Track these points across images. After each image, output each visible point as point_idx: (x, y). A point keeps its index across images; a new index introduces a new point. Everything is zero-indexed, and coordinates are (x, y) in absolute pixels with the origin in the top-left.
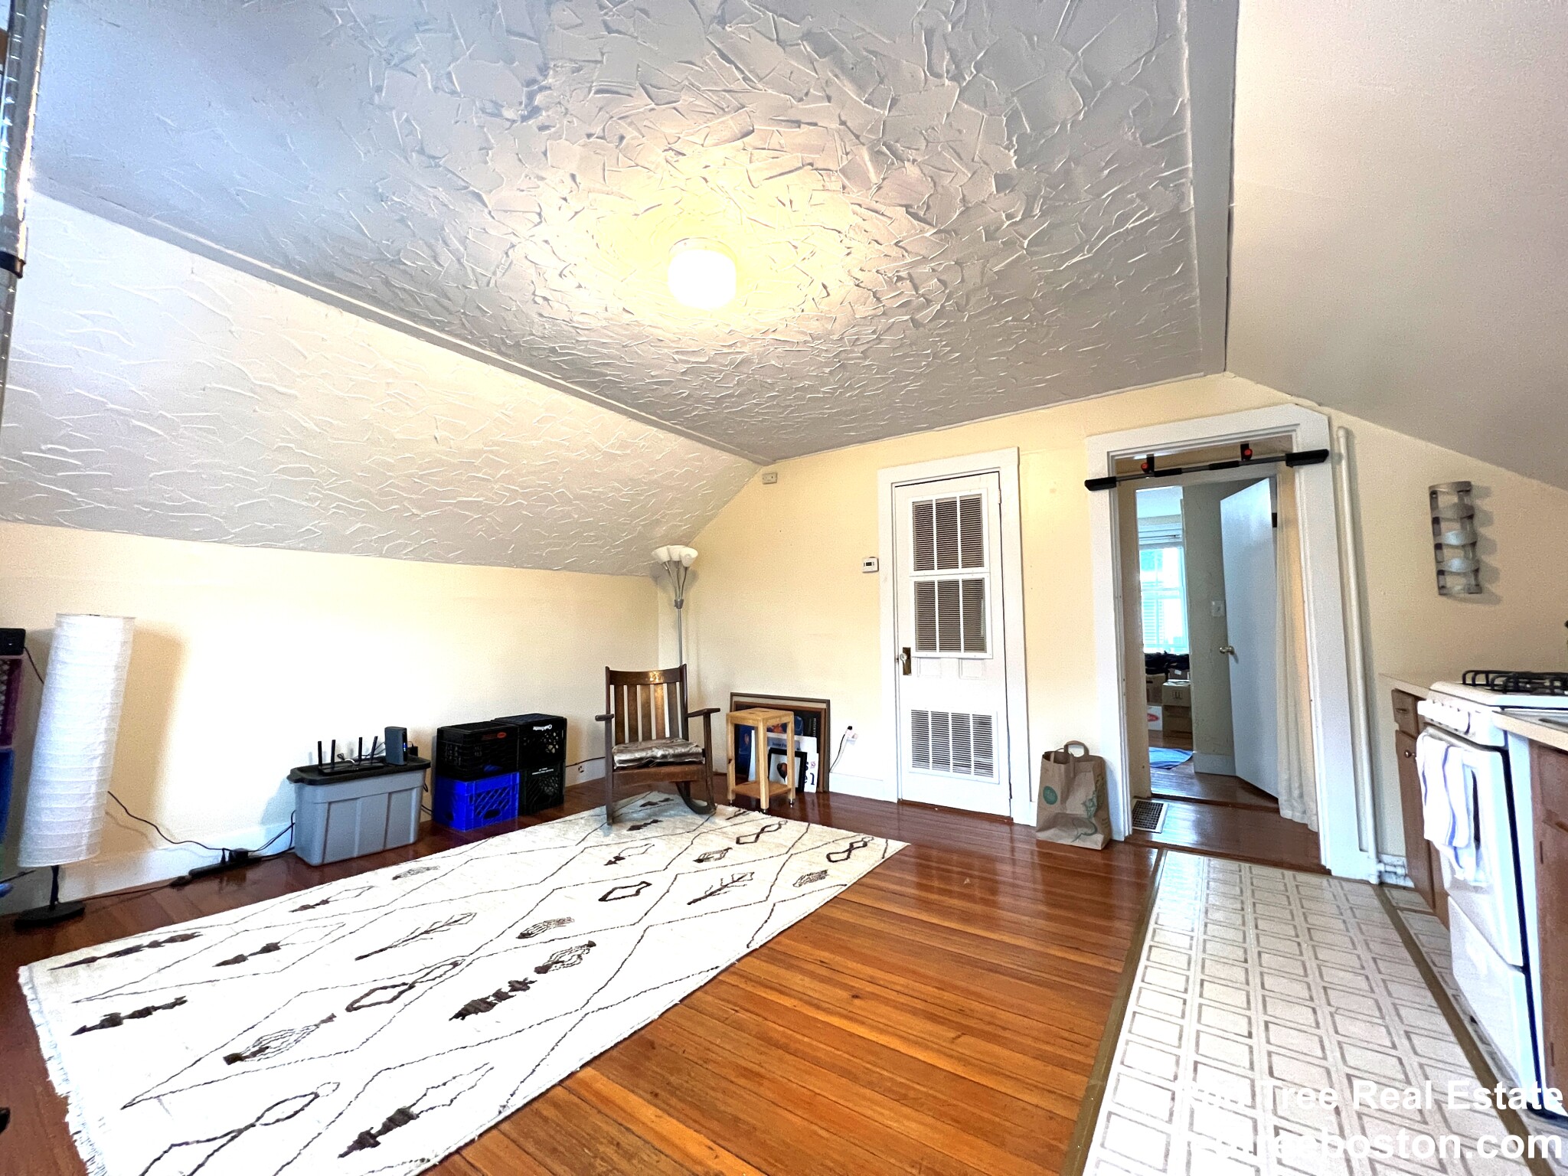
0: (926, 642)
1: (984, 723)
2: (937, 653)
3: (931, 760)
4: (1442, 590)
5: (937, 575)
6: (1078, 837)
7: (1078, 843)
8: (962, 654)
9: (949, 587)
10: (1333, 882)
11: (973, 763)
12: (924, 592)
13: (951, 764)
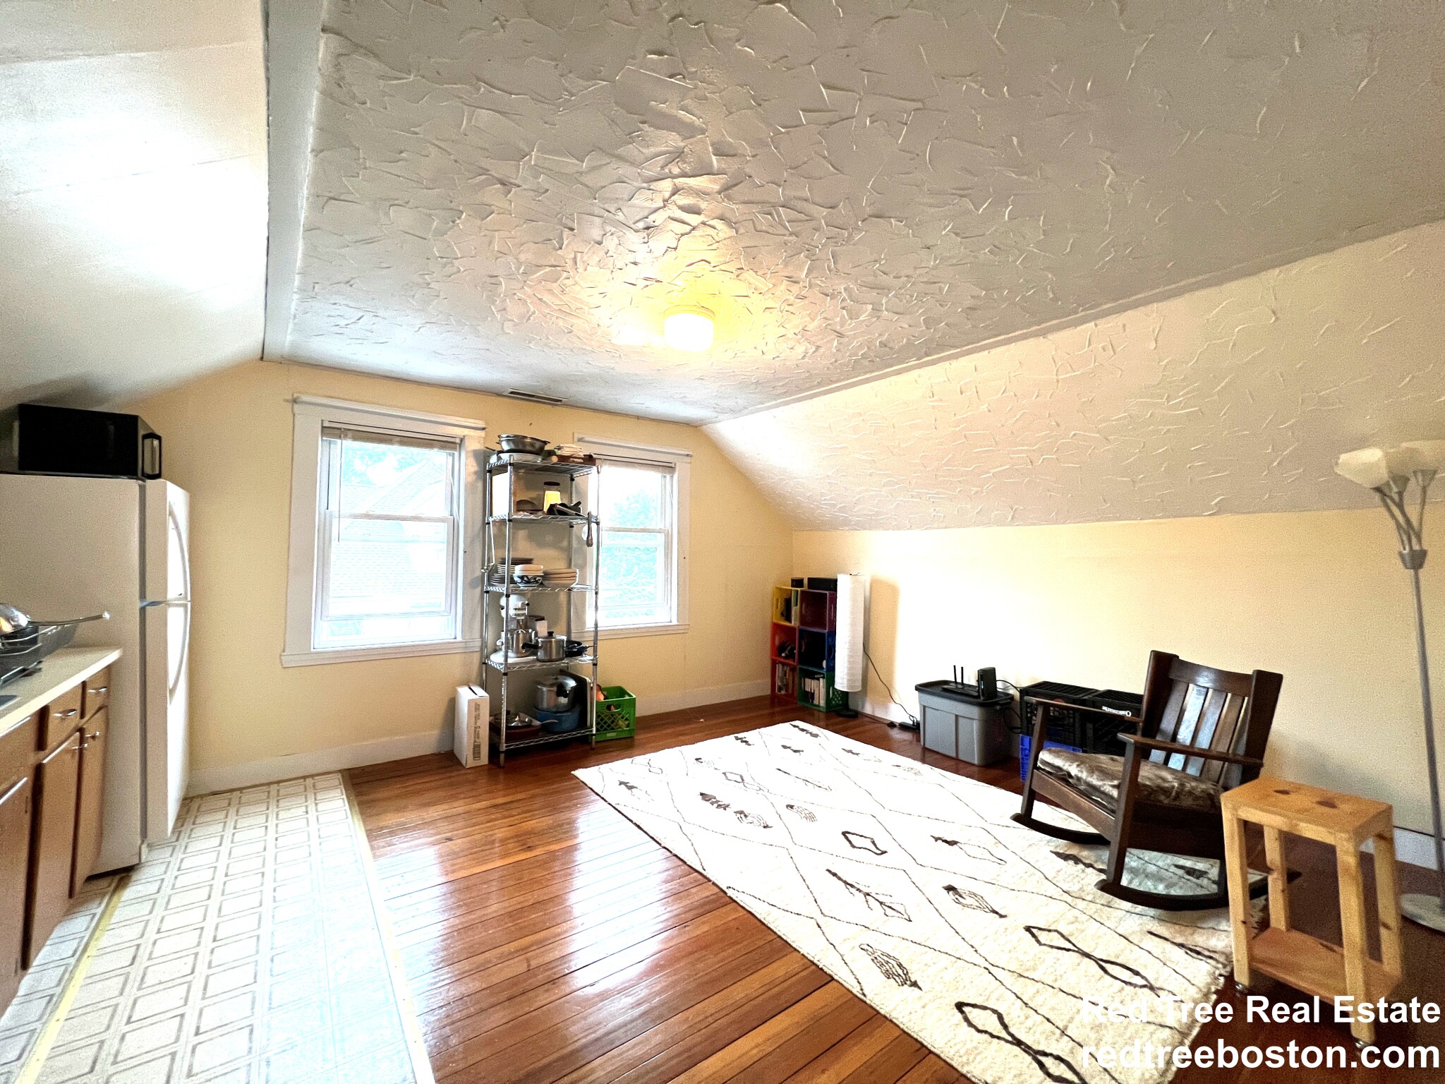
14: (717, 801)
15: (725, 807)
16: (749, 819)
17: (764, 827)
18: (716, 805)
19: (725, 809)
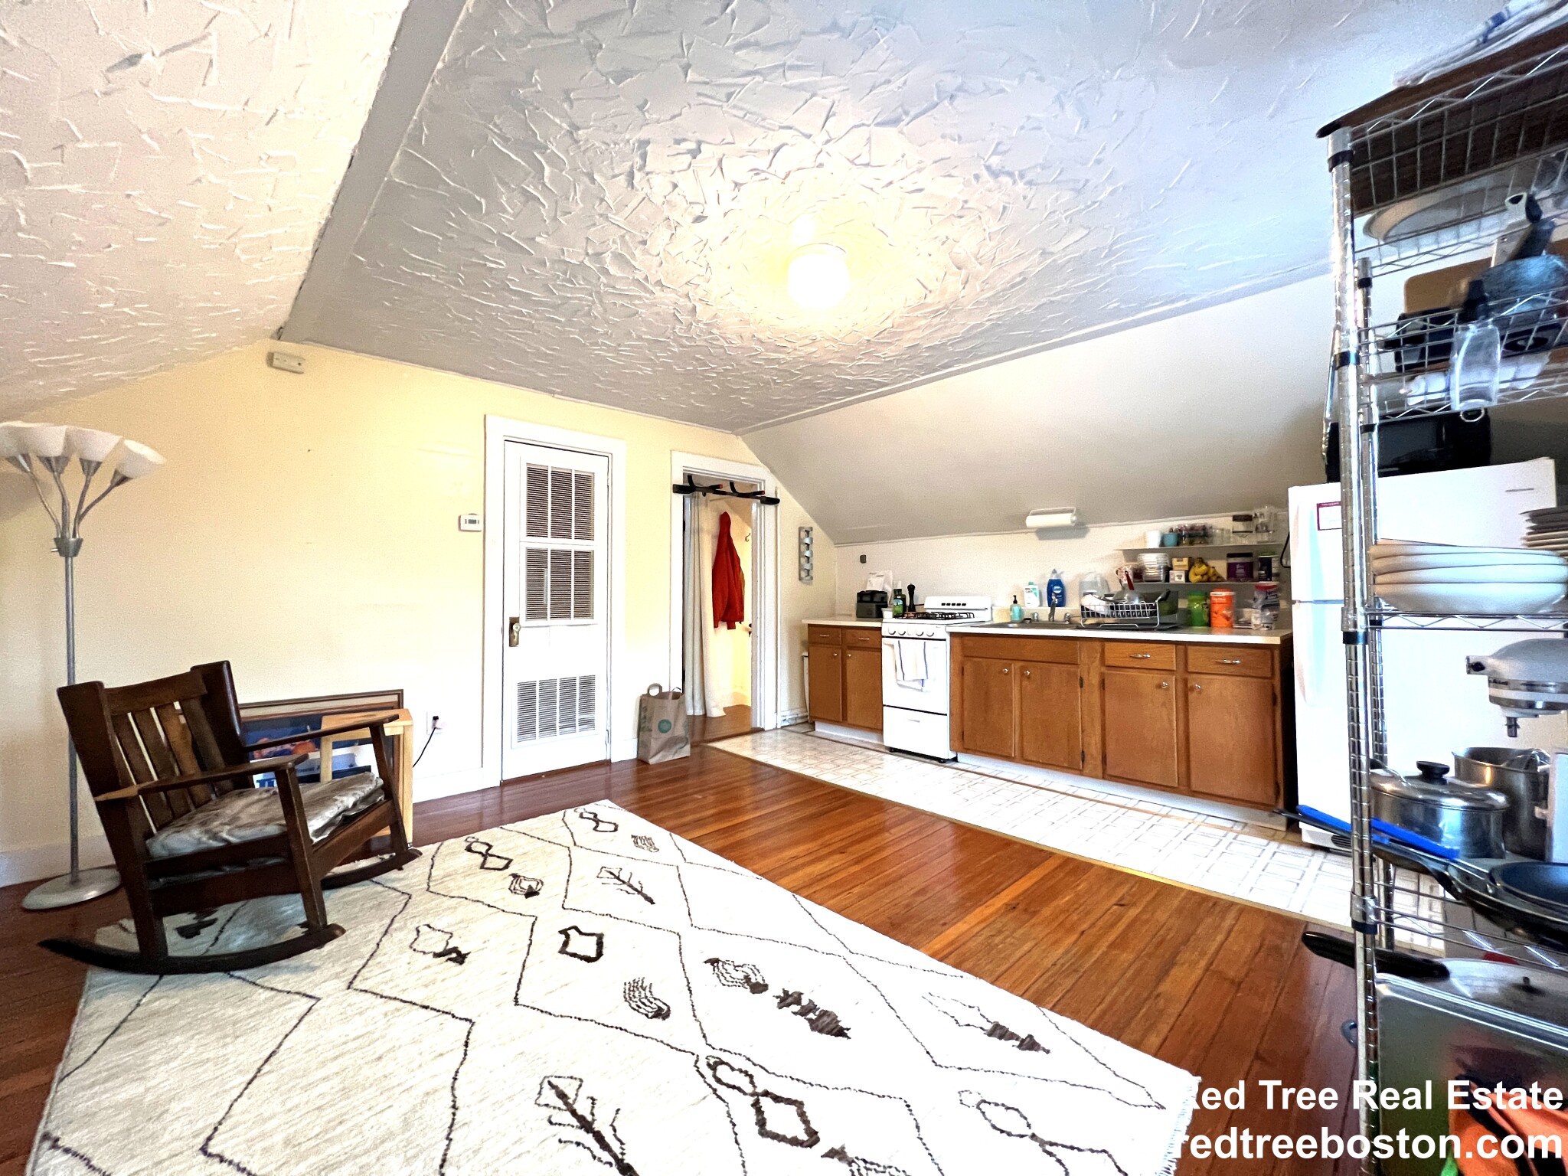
0: (535, 610)
1: (588, 682)
2: (549, 621)
3: (537, 730)
4: (800, 579)
5: (549, 543)
6: (676, 752)
7: (676, 757)
8: (573, 621)
9: (560, 557)
10: (767, 734)
11: (577, 722)
12: (535, 559)
13: (558, 728)
14: (804, 1012)
15: (787, 999)
16: (740, 975)
17: (717, 961)
18: (805, 1002)
19: (786, 992)
